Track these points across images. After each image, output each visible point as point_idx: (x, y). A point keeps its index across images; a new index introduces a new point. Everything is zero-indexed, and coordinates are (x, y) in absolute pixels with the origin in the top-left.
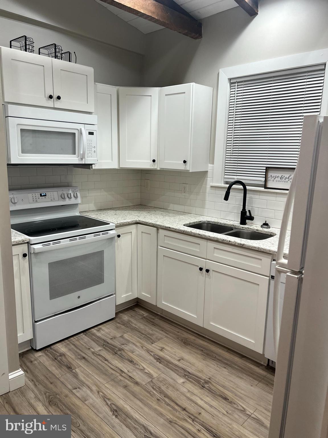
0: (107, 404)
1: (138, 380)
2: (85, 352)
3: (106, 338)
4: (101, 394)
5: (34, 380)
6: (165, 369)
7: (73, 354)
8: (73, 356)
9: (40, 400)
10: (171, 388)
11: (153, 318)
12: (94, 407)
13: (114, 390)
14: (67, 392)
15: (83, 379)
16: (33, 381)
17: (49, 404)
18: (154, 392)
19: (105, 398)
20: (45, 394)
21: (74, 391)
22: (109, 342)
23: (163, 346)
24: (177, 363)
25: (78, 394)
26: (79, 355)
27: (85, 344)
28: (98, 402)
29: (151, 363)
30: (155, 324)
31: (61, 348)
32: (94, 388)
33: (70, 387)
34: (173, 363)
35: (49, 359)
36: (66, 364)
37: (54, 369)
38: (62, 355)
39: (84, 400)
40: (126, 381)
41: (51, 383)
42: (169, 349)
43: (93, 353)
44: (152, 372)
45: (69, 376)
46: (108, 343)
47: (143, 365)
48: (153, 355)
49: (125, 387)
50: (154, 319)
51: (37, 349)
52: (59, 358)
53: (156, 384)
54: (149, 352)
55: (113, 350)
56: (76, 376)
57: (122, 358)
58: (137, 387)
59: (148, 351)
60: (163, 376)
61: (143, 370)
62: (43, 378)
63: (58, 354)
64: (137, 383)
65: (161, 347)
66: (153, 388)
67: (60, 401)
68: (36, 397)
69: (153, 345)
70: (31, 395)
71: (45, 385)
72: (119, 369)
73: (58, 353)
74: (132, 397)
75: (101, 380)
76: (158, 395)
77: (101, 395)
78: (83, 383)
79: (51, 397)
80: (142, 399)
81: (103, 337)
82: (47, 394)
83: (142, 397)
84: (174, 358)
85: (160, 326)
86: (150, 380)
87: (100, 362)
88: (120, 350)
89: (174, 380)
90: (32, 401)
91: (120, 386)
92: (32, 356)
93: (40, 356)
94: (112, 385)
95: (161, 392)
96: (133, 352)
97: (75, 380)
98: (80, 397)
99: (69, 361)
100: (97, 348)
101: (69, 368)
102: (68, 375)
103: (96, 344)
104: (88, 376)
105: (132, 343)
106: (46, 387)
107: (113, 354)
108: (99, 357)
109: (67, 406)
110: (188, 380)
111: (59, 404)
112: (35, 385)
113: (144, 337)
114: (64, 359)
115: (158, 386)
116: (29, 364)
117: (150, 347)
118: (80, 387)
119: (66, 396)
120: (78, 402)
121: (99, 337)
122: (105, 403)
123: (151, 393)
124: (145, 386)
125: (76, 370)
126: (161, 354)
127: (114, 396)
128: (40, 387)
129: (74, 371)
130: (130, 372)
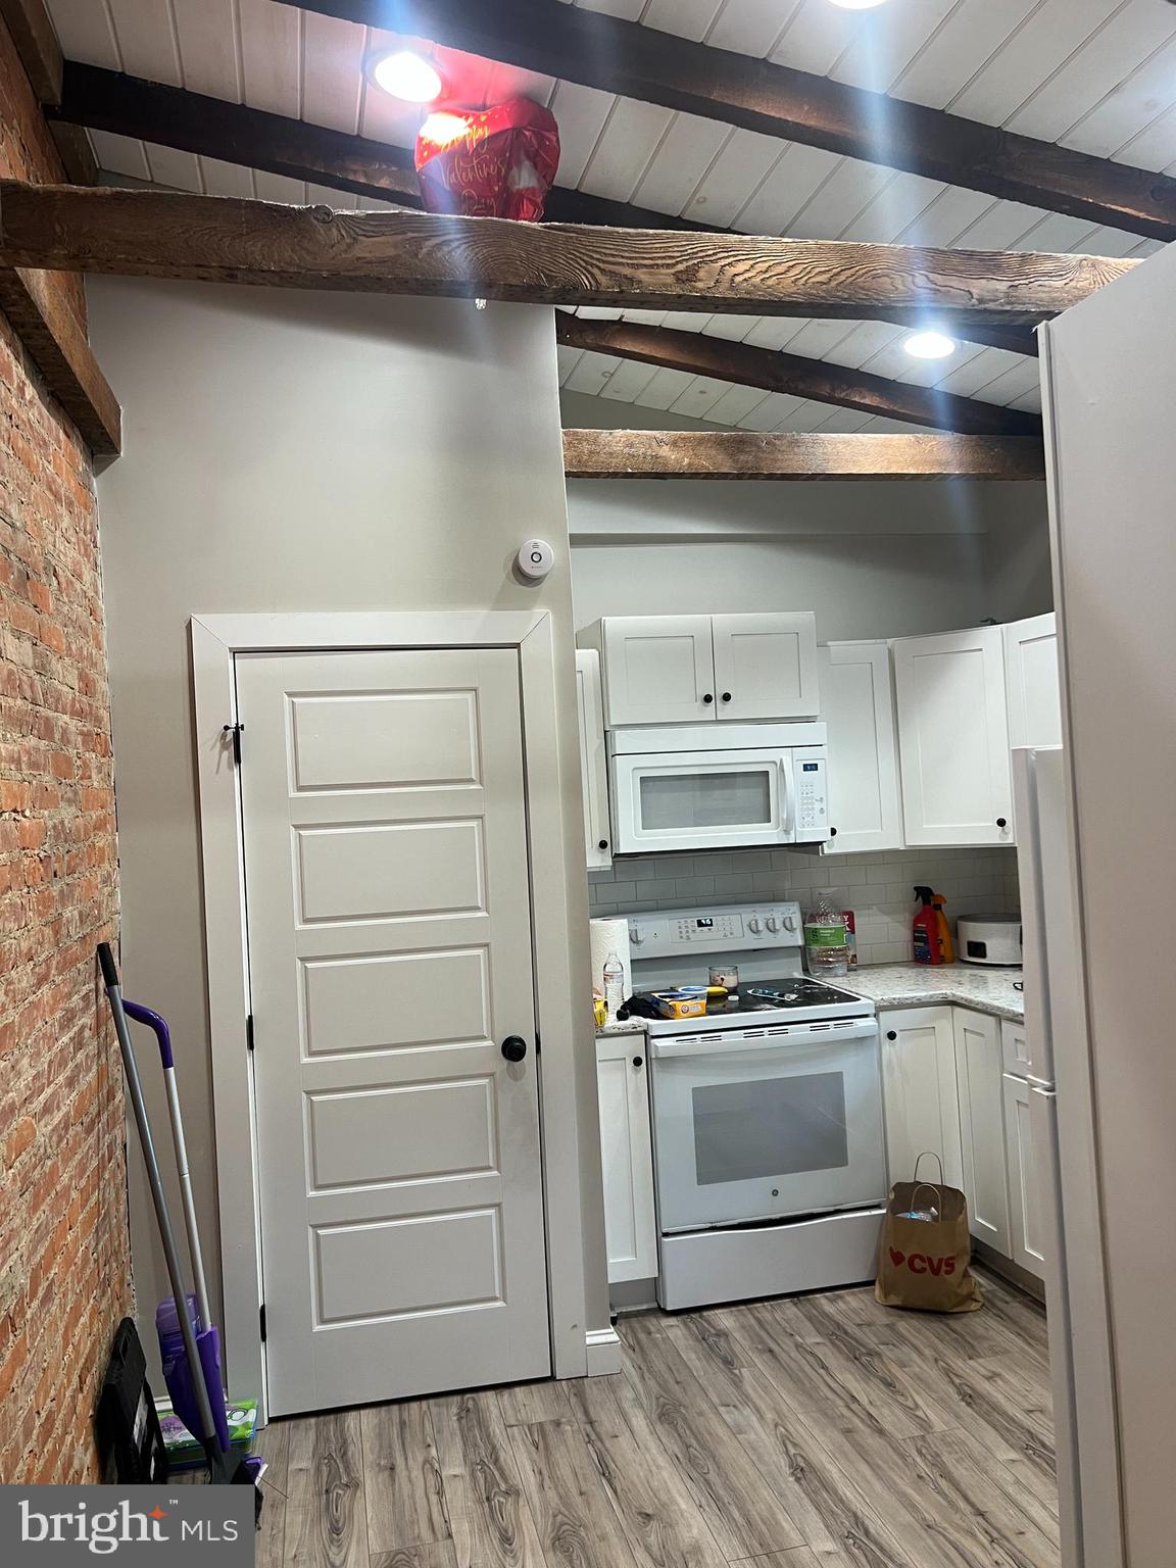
0: (787, 1452)
1: (887, 1426)
2: (780, 1342)
3: (845, 1321)
4: (782, 1430)
5: (644, 1368)
6: (975, 1420)
7: (748, 1338)
8: (745, 1339)
9: (641, 1406)
10: (968, 1463)
11: (1008, 1299)
12: (754, 1449)
13: (816, 1432)
14: (705, 1407)
15: (750, 1391)
16: (640, 1368)
17: (660, 1418)
18: (918, 1460)
19: (786, 1440)
20: (657, 1399)
21: (722, 1409)
22: (850, 1331)
23: (1000, 1370)
24: (1020, 1416)
25: (727, 1418)
26: (762, 1342)
27: (784, 1324)
28: (768, 1441)
29: (942, 1400)
30: (1005, 1314)
31: (725, 1320)
32: (769, 1416)
33: (715, 1400)
34: (1008, 1415)
35: (689, 1337)
36: (723, 1353)
37: (693, 1358)
38: (722, 1334)
39: (736, 1431)
40: (856, 1421)
41: (677, 1383)
42: (1013, 1380)
43: (798, 1346)
44: (932, 1417)
45: (722, 1379)
46: (846, 1333)
47: (917, 1398)
48: (960, 1384)
49: (848, 1432)
50: (1007, 1303)
51: (669, 1309)
52: (711, 1340)
53: (932, 1445)
54: (952, 1376)
55: (852, 1349)
56: (737, 1382)
57: (869, 1371)
58: (878, 1439)
59: (948, 1372)
60: (961, 1433)
61: (911, 1410)
62: (663, 1368)
63: (713, 1331)
64: (881, 1432)
65: (993, 1372)
66: (920, 1452)
67: (685, 1420)
68: (637, 1399)
69: (971, 1362)
70: (627, 1394)
71: (661, 1382)
72: (848, 1392)
73: (713, 1327)
74: (853, 1455)
75: (793, 1404)
76: (925, 1467)
77: (781, 1432)
78: (747, 1399)
79: (668, 1407)
80: (879, 1467)
81: (839, 1318)
82: (662, 1399)
83: (880, 1462)
84: (1018, 1404)
85: (1015, 1323)
86: (918, 1433)
87: (807, 1368)
88: (871, 1353)
89: (988, 1449)
90: (626, 1405)
91: (835, 1426)
92: (654, 1321)
93: (672, 1326)
94: (816, 1421)
95: (936, 1463)
96: (902, 1365)
97: (732, 1390)
98: (731, 1424)
99: (732, 1350)
100: (812, 1339)
101: (728, 1363)
102: (720, 1376)
103: (812, 1328)
104: (765, 1388)
105: (912, 1345)
106: (663, 1386)
107: (848, 1359)
108: (808, 1357)
109: (695, 1431)
110: (1030, 1459)
111: (680, 1423)
112: (642, 1377)
113: (956, 1340)
114: (722, 1343)
115: (936, 1449)
116: (642, 1336)
117: (959, 1364)
118: (740, 1406)
119: (701, 1414)
120: (721, 1431)
121: (828, 1316)
122: (782, 1449)
123: (909, 1460)
124: (902, 1442)
125: (742, 1370)
126: (985, 1387)
127: (810, 1441)
128: (652, 1383)
129: (737, 1371)
130: (876, 1406)
